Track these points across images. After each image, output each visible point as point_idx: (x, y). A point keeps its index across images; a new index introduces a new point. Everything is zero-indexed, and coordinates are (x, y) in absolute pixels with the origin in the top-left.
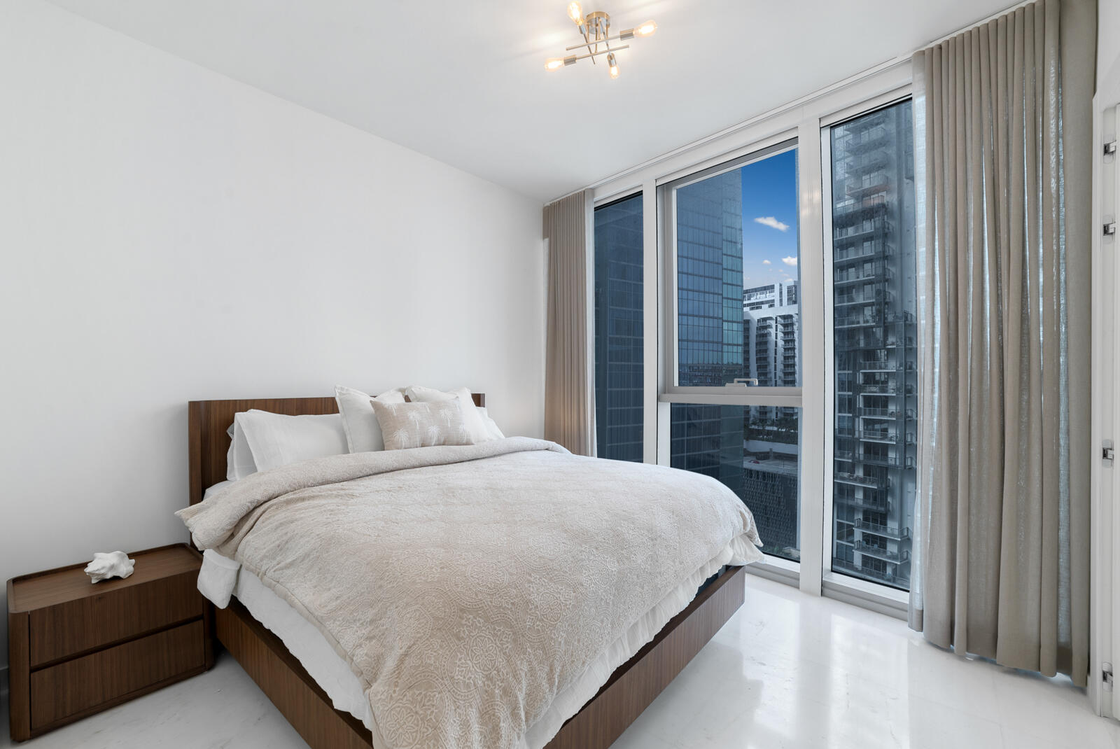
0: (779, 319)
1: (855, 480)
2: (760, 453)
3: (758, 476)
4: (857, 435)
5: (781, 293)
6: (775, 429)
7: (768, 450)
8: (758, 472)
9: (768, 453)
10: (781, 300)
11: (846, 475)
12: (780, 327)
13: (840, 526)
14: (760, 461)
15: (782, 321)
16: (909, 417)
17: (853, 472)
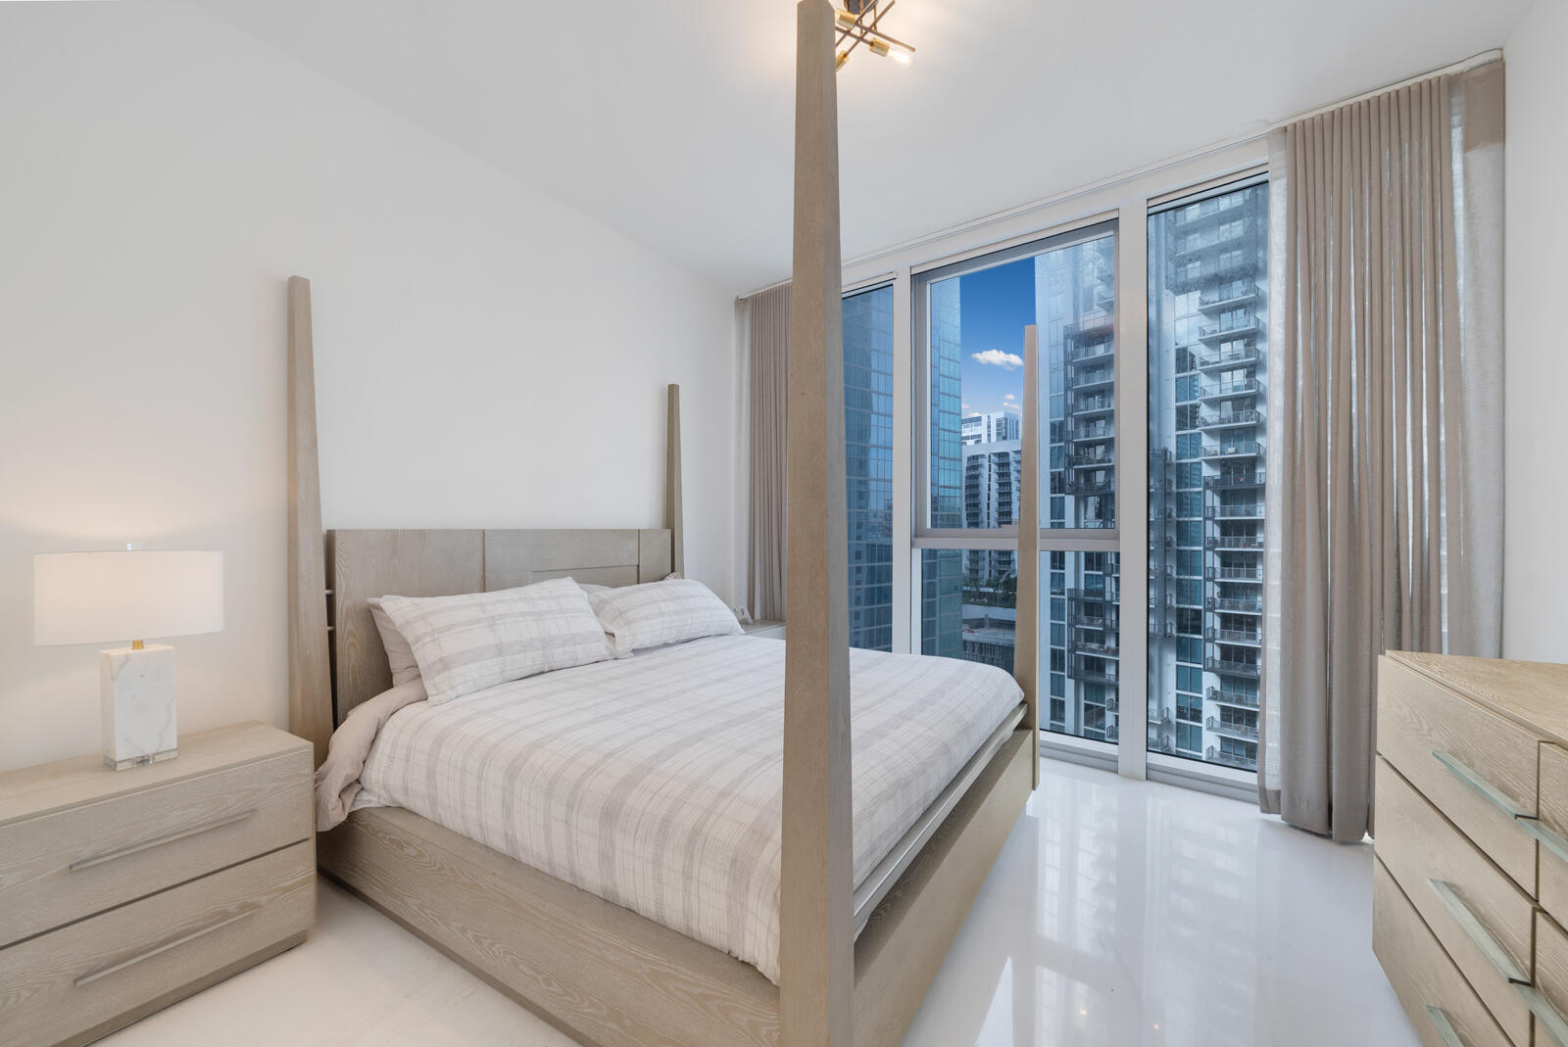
0: (992, 457)
1: (1107, 652)
2: (973, 620)
3: (974, 648)
4: (1108, 597)
5: (989, 427)
6: (991, 590)
7: (983, 616)
8: (974, 643)
9: (982, 619)
10: (989, 435)
11: (1095, 646)
12: (993, 467)
13: (1088, 707)
14: (975, 630)
15: (997, 460)
16: (1169, 575)
17: (1103, 642)
